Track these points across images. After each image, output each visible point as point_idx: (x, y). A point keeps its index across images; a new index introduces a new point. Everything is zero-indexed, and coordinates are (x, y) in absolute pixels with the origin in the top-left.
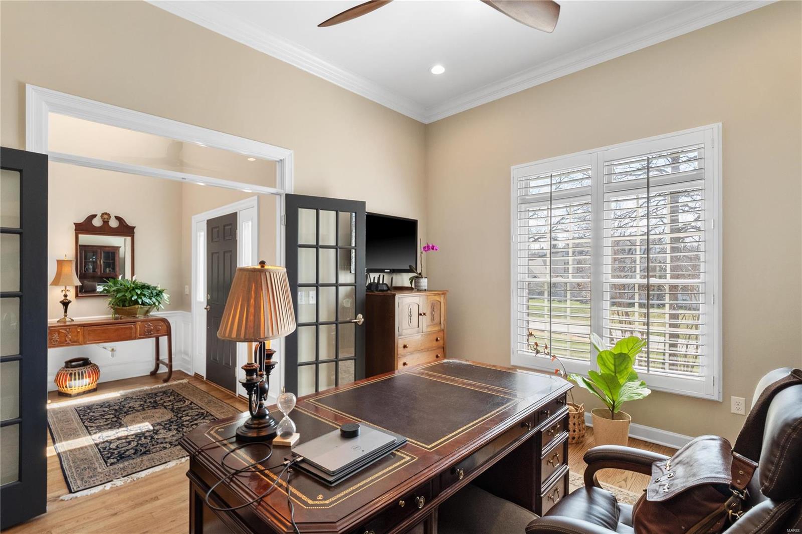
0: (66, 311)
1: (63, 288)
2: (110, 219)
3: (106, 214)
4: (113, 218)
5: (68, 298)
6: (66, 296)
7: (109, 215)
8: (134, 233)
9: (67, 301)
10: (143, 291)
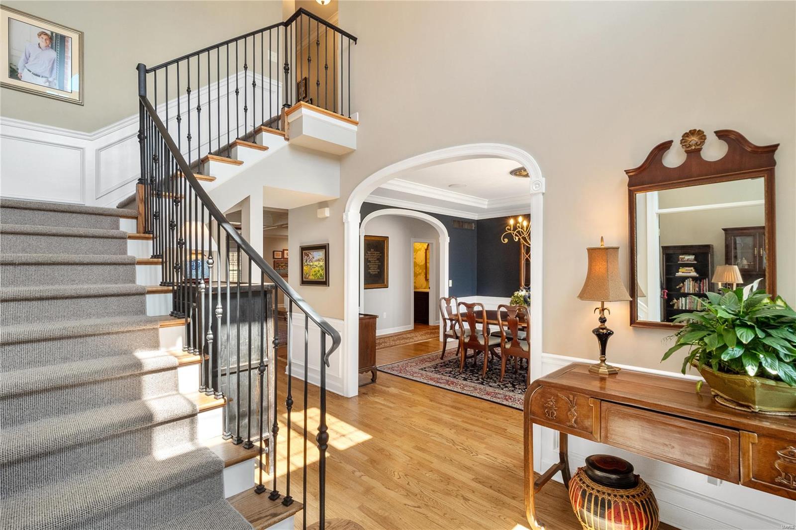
0: (603, 352)
1: (599, 305)
2: (703, 143)
3: (693, 133)
4: (711, 138)
5: (607, 324)
6: (603, 320)
7: (700, 134)
8: (773, 163)
9: (605, 331)
10: (769, 335)
